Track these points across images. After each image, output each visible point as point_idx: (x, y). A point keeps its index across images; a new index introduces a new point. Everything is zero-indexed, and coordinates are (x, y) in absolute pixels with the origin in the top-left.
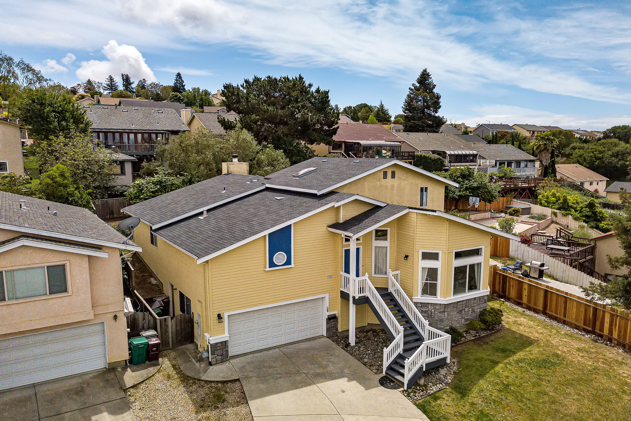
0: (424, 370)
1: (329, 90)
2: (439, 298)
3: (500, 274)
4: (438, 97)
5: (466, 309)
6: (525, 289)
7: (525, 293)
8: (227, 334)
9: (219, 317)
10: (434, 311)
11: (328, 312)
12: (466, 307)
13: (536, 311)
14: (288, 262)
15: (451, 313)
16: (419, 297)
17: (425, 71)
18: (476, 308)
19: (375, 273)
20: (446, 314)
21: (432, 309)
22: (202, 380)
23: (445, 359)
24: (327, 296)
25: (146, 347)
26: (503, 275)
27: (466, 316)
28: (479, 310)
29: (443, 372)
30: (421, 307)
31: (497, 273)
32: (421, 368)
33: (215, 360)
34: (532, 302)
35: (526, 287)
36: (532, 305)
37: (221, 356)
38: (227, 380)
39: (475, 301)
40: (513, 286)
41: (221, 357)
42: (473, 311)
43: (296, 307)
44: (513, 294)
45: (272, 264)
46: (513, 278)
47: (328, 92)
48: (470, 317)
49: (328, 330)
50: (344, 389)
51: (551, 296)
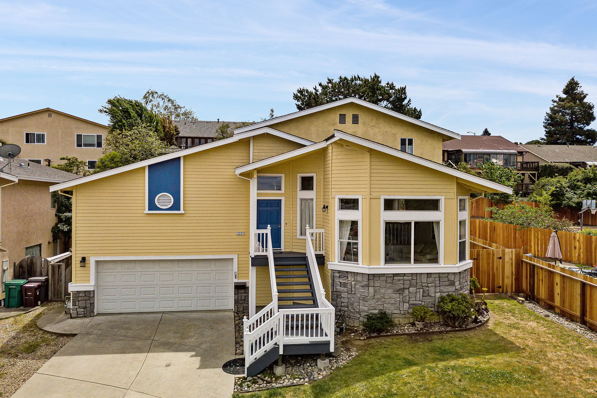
0: (281, 352)
3: (527, 263)
5: (411, 289)
6: (557, 284)
7: (557, 290)
8: (92, 282)
9: (84, 260)
10: (355, 284)
12: (411, 285)
13: (571, 318)
14: (176, 206)
15: (382, 291)
16: (336, 263)
17: (573, 79)
18: (432, 290)
19: (301, 235)
20: (371, 290)
21: (353, 281)
22: (42, 330)
23: (328, 343)
24: (235, 257)
26: (530, 264)
27: (413, 299)
28: (438, 295)
30: (339, 277)
31: (522, 261)
32: (276, 349)
33: (75, 312)
34: (567, 304)
35: (557, 280)
36: (567, 310)
37: (84, 308)
38: (64, 333)
39: (430, 280)
40: (542, 280)
41: (83, 310)
42: (426, 294)
43: (194, 266)
44: (542, 292)
45: (152, 206)
46: (542, 268)
48: (420, 303)
50: (167, 362)
51: (591, 292)
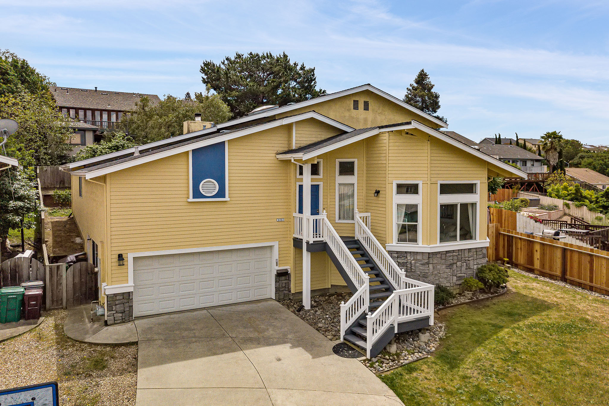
0: (396, 331)
1: (314, 68)
2: (420, 244)
3: (504, 235)
4: (437, 97)
5: (458, 263)
6: (537, 251)
7: (537, 256)
8: (131, 283)
9: (120, 257)
10: (415, 263)
11: (277, 265)
12: (458, 260)
13: (552, 277)
14: (221, 193)
15: (438, 267)
16: (394, 244)
17: (423, 71)
18: (471, 262)
19: (340, 218)
20: (431, 266)
21: (413, 260)
22: (85, 343)
23: (427, 318)
24: (276, 244)
25: (20, 298)
26: (508, 236)
27: (459, 272)
28: (475, 267)
29: (424, 337)
30: (398, 257)
31: (500, 234)
32: (392, 328)
33: (112, 318)
34: (547, 266)
35: (537, 247)
36: (547, 271)
37: (122, 313)
38: (119, 342)
39: (471, 254)
40: (521, 249)
41: (121, 315)
42: (468, 268)
43: (234, 257)
44: (521, 258)
45: (197, 194)
46: (520, 239)
47: (314, 69)
48: (464, 275)
49: (277, 290)
50: (281, 356)
51: (571, 256)
